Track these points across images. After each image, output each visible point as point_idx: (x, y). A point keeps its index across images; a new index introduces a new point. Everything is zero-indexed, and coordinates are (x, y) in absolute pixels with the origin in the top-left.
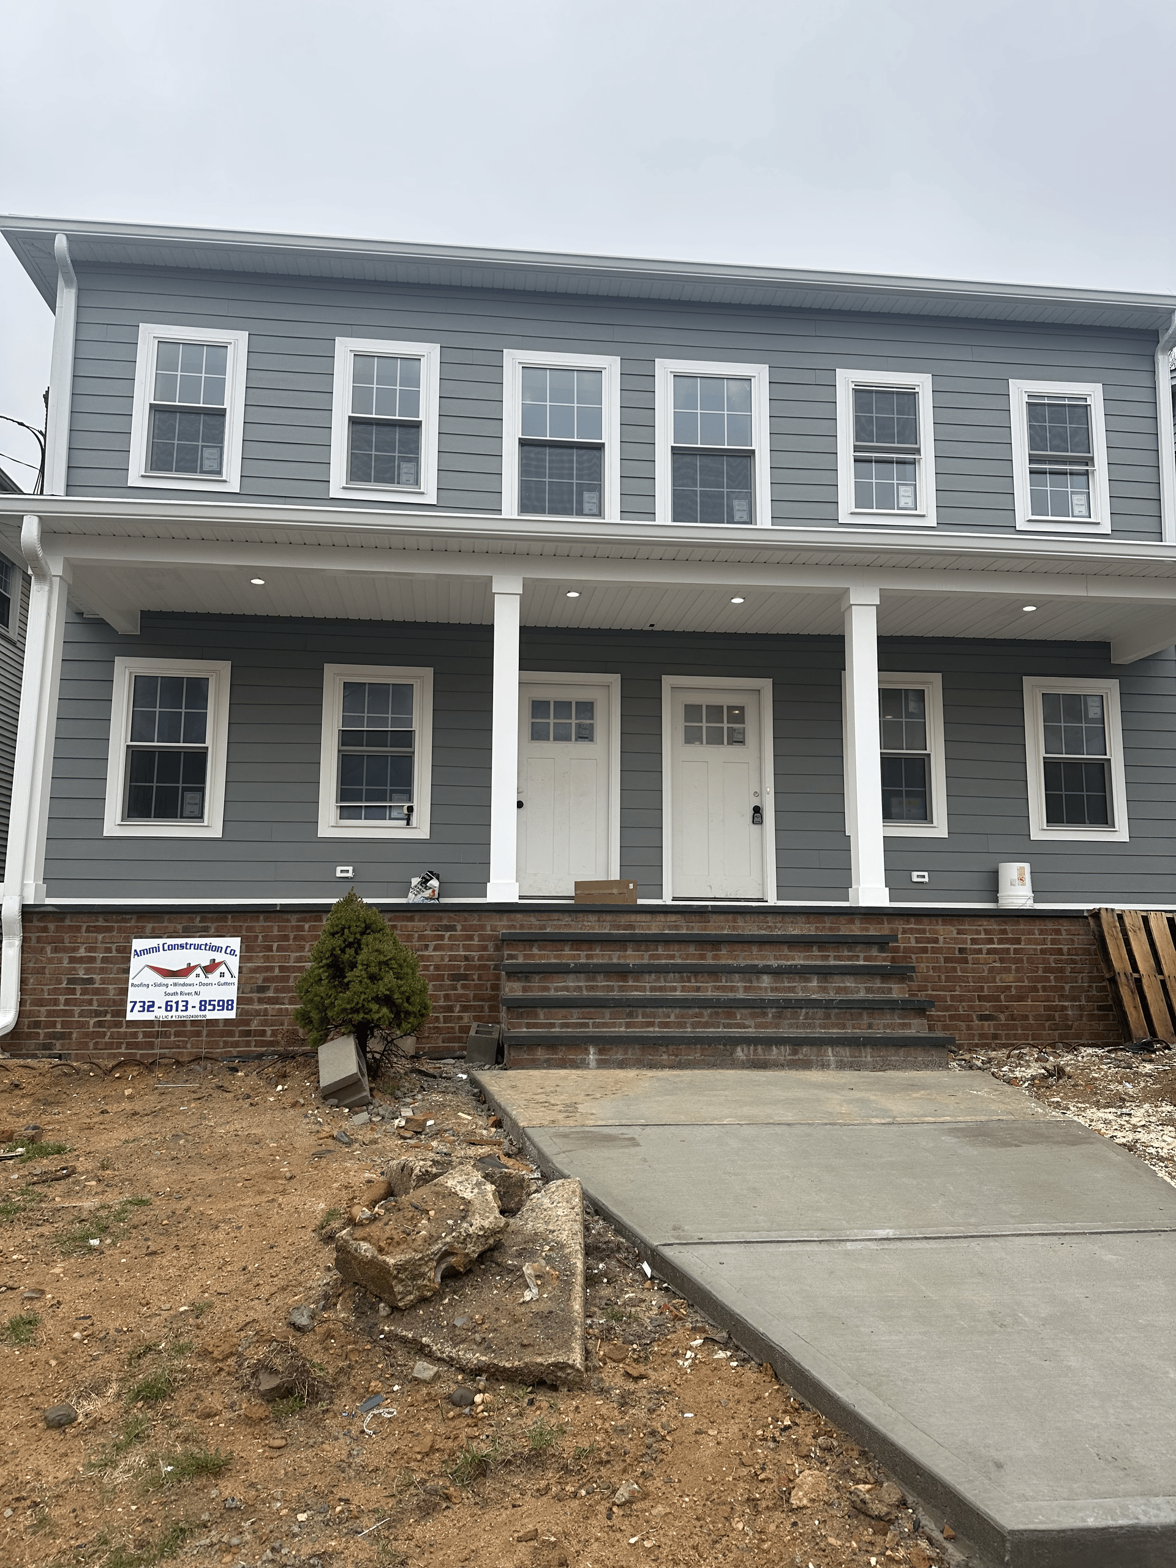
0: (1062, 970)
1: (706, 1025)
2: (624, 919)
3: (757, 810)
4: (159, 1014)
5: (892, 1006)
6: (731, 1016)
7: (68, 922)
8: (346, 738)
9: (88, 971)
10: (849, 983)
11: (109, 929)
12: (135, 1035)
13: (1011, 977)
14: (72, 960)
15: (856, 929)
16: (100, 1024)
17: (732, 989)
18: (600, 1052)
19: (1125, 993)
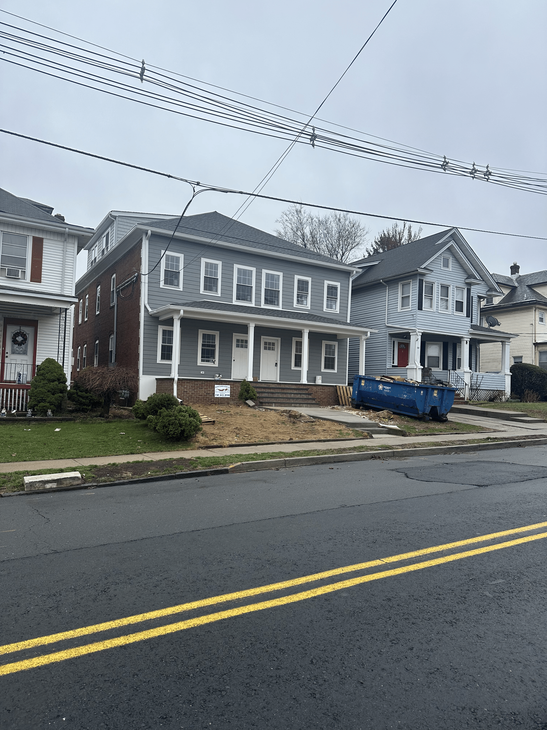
0: (330, 395)
1: (286, 401)
2: (268, 385)
3: (276, 364)
4: (219, 396)
5: (311, 399)
6: (290, 400)
7: (183, 381)
8: (203, 345)
9: (186, 390)
10: (304, 395)
11: (190, 383)
12: (194, 401)
13: (323, 395)
14: (184, 388)
15: (302, 387)
16: (189, 399)
17: (288, 396)
18: (275, 404)
19: (339, 398)
